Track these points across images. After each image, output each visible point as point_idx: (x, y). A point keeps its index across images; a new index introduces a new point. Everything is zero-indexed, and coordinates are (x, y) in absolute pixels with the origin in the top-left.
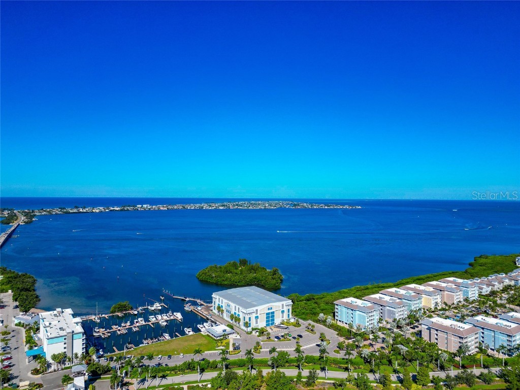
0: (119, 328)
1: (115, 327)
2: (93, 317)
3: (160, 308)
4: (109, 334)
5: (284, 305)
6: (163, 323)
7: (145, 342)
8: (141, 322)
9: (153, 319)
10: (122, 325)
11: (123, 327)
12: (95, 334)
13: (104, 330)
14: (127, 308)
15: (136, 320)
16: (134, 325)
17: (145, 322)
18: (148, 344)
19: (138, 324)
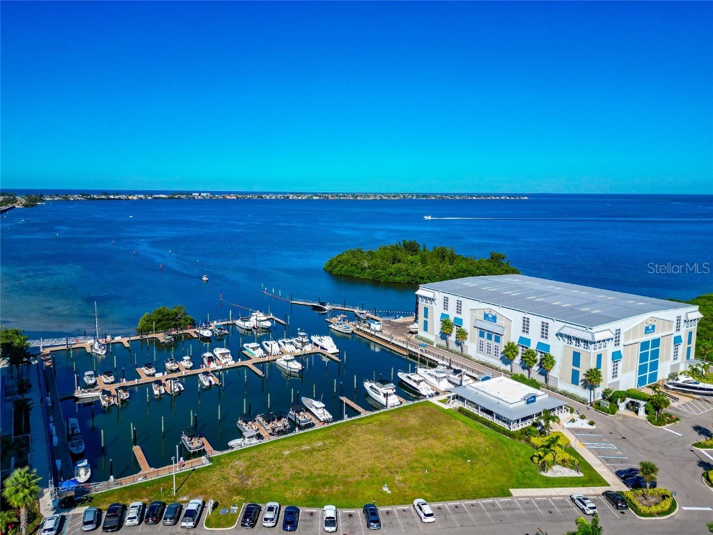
0: (158, 376)
1: (147, 372)
2: (88, 343)
3: (268, 324)
4: (125, 395)
5: (683, 319)
6: (291, 364)
7: (249, 429)
8: (223, 359)
9: (255, 352)
10: (168, 365)
11: (172, 371)
12: (79, 393)
13: (111, 379)
14: (182, 321)
15: (208, 354)
16: (204, 369)
17: (235, 359)
18: (259, 436)
19: (213, 366)
